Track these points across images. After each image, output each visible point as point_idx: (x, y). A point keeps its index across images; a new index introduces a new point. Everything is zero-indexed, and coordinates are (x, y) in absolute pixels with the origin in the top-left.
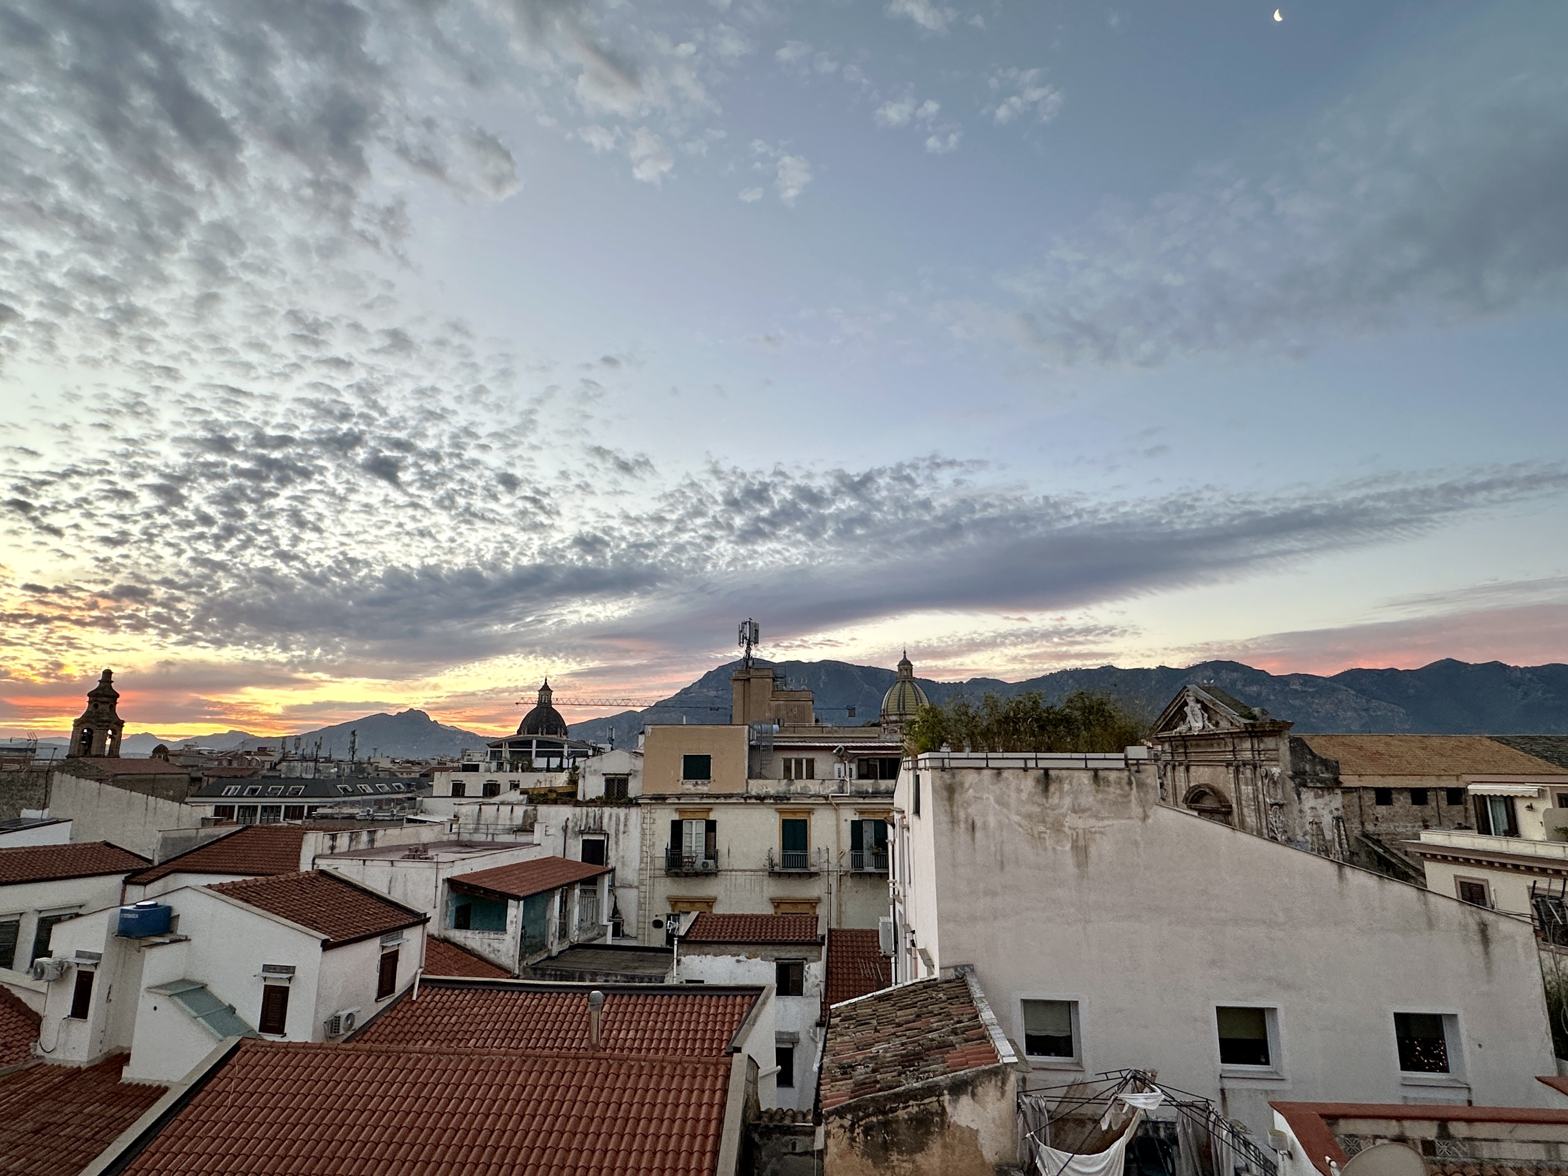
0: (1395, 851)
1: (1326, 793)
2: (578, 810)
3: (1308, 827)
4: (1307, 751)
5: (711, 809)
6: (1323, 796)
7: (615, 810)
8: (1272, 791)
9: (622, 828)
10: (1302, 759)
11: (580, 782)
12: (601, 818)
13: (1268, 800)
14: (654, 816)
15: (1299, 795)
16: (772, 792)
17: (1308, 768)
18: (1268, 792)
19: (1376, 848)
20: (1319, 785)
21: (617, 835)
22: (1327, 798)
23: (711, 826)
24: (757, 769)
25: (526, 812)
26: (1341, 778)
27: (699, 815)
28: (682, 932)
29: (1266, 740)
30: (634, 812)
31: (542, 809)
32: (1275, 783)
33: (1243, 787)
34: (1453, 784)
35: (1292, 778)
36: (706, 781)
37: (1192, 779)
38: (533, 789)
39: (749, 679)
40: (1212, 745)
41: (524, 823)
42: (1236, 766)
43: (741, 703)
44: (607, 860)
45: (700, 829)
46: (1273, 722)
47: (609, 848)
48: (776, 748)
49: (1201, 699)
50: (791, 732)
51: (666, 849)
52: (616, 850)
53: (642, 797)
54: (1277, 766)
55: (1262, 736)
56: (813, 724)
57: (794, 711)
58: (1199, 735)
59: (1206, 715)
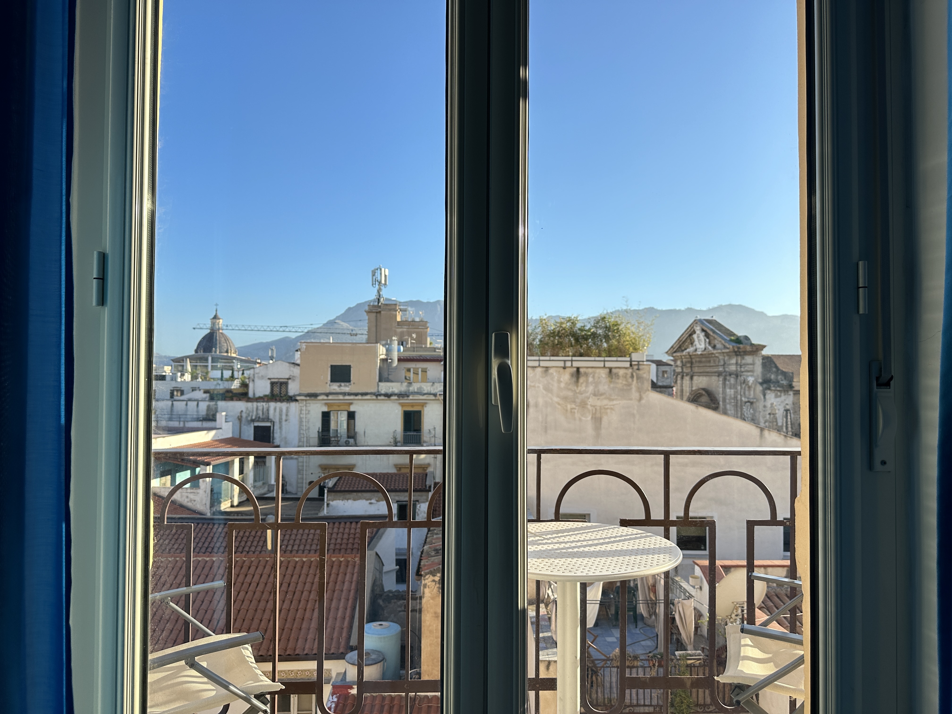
1: (783, 394)
2: (250, 404)
3: (768, 416)
4: (773, 365)
5: (351, 404)
6: (780, 396)
7: (279, 404)
8: (747, 393)
9: (284, 417)
10: (770, 371)
11: (251, 385)
12: (268, 410)
13: (743, 399)
14: (309, 408)
15: (764, 395)
16: (396, 391)
17: (773, 377)
18: (744, 393)
20: (778, 389)
21: (280, 422)
22: (783, 397)
23: (351, 416)
24: (385, 375)
25: (208, 407)
26: (794, 384)
27: (342, 408)
28: (331, 485)
29: (746, 357)
30: (293, 405)
31: (221, 404)
32: (749, 387)
33: (728, 390)
35: (761, 384)
36: (348, 384)
37: (694, 385)
38: (214, 390)
39: (380, 312)
40: (710, 361)
41: (207, 415)
42: (724, 375)
43: (374, 329)
44: (273, 439)
45: (343, 417)
46: (752, 345)
47: (275, 431)
48: (400, 360)
49: (705, 329)
50: (411, 351)
51: (318, 432)
52: (281, 432)
53: (300, 395)
54: (752, 376)
55: (744, 355)
56: (428, 346)
57: (414, 336)
58: (701, 354)
59: (707, 340)
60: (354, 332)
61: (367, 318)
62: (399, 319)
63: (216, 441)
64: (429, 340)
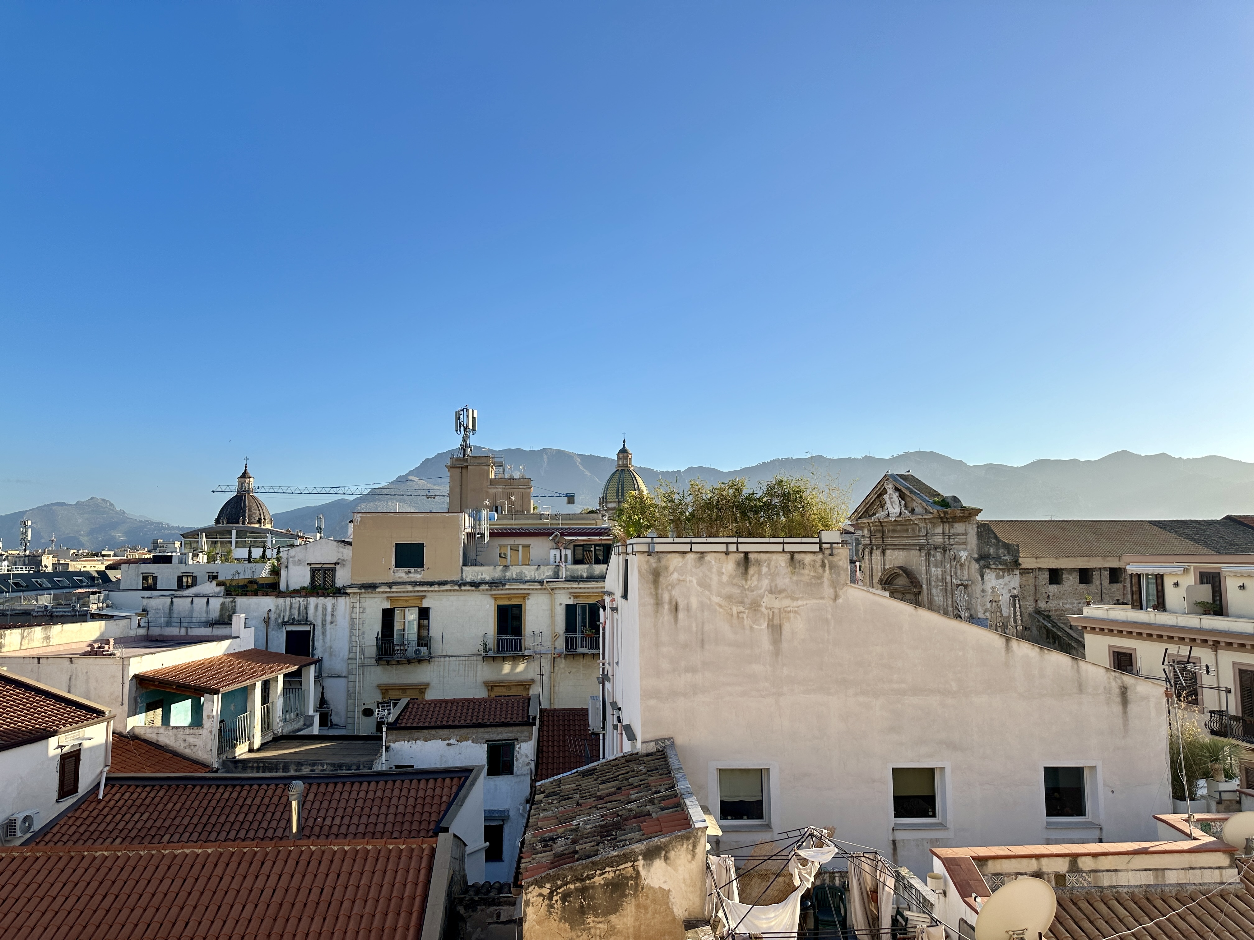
0: (1062, 626)
1: (1006, 574)
2: (281, 601)
3: (988, 605)
4: (992, 536)
5: (424, 597)
6: (1003, 577)
7: (322, 600)
8: (959, 572)
9: (329, 618)
10: (987, 543)
11: (283, 573)
12: (306, 608)
13: (954, 580)
14: (364, 605)
15: (982, 576)
16: (487, 578)
17: (992, 551)
18: (956, 573)
19: (1046, 623)
20: (1000, 567)
21: (323, 625)
22: (1007, 578)
23: (424, 614)
24: (472, 555)
25: (223, 604)
26: (1021, 560)
27: (411, 603)
28: (391, 719)
29: (956, 525)
30: (342, 601)
31: (242, 601)
32: (961, 565)
33: (933, 569)
34: (1114, 564)
35: (977, 560)
36: (419, 569)
37: (887, 562)
38: (232, 580)
39: (467, 467)
40: (907, 530)
41: (221, 615)
42: (928, 549)
43: (458, 490)
44: (313, 650)
45: (412, 616)
46: (963, 508)
47: (316, 638)
48: (492, 535)
49: (900, 487)
50: (509, 519)
51: (377, 638)
52: (324, 640)
53: (351, 586)
54: (964, 550)
55: (952, 522)
56: (532, 511)
57: (513, 498)
58: (895, 521)
59: (903, 502)
60: (432, 493)
61: (449, 474)
62: (492, 476)
63: (231, 654)
64: (532, 502)
